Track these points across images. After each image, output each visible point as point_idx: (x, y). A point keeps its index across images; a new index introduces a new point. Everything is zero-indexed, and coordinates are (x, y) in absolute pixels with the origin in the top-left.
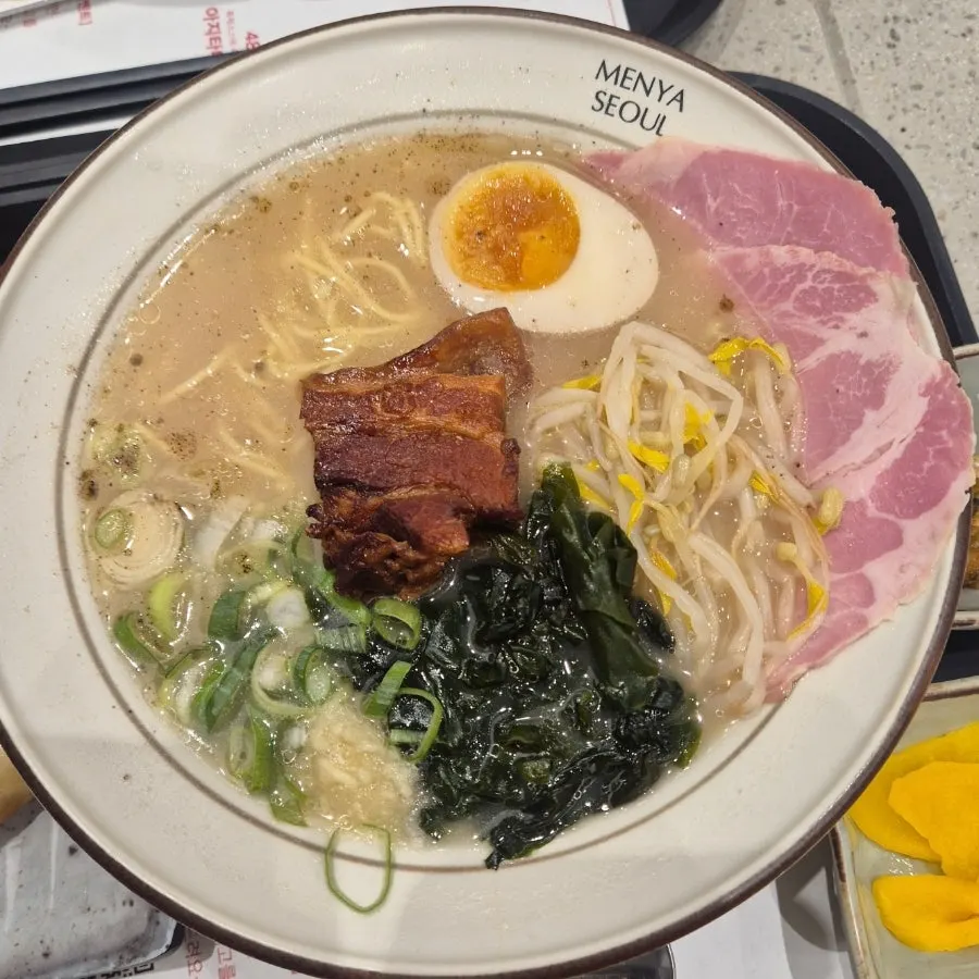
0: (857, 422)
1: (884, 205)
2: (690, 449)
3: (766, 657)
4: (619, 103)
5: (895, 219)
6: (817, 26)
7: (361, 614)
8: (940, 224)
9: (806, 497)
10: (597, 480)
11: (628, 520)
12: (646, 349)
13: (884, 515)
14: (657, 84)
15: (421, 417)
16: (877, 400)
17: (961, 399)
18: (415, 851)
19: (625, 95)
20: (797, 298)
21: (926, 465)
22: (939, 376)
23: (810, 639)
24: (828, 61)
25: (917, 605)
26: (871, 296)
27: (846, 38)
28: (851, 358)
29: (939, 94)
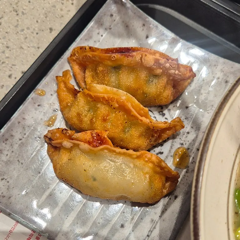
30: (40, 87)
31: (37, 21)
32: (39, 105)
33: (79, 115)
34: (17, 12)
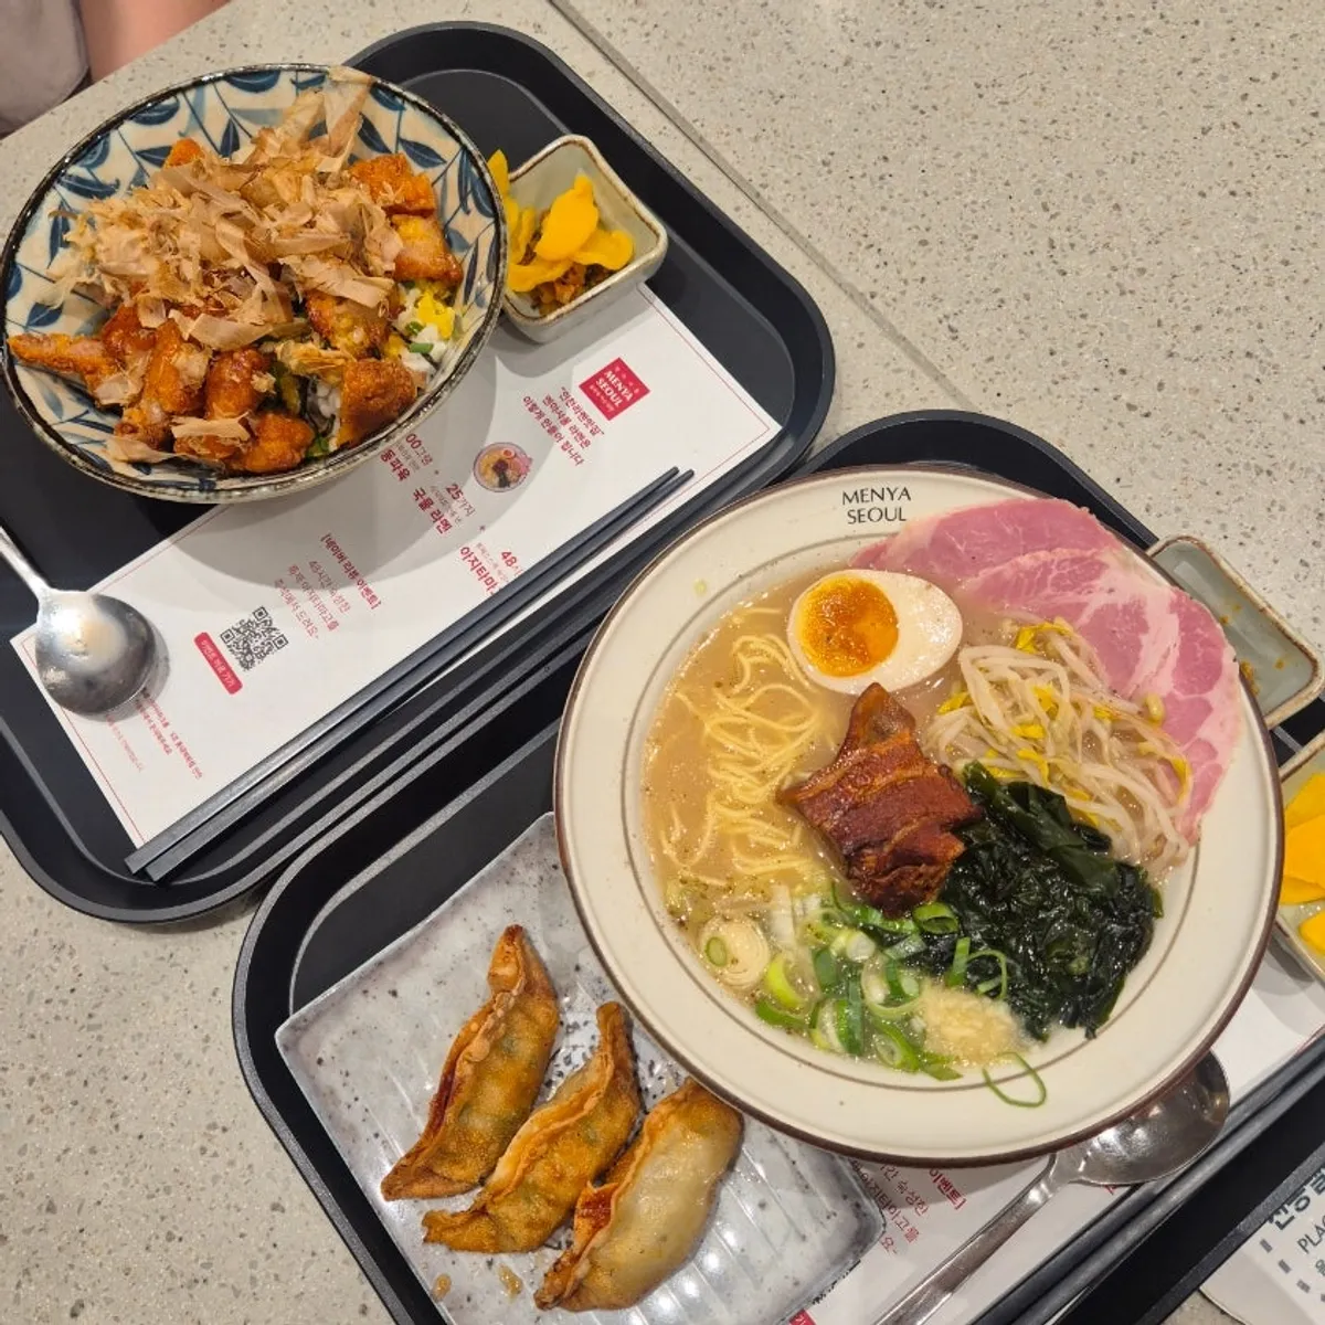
0: (1138, 646)
1: (1079, 506)
2: (1052, 714)
3: (1172, 818)
4: (864, 512)
5: (1091, 512)
6: (896, 351)
7: (909, 926)
8: (1090, 475)
9: (1134, 707)
10: (1001, 762)
11: (1039, 778)
12: (982, 663)
13: (1192, 696)
14: (886, 492)
15: (880, 781)
16: (1144, 627)
17: (1196, 605)
18: (1037, 1055)
19: (867, 507)
20: (1052, 585)
21: (1199, 655)
22: (1175, 597)
23: (1193, 794)
24: (918, 371)
25: (1244, 740)
26: (1103, 566)
27: (920, 347)
28: (1112, 607)
29: (1008, 357)
30: (429, 1285)
31: (242, 1236)
32: (469, 1299)
33: (530, 1225)
34: (196, 1281)
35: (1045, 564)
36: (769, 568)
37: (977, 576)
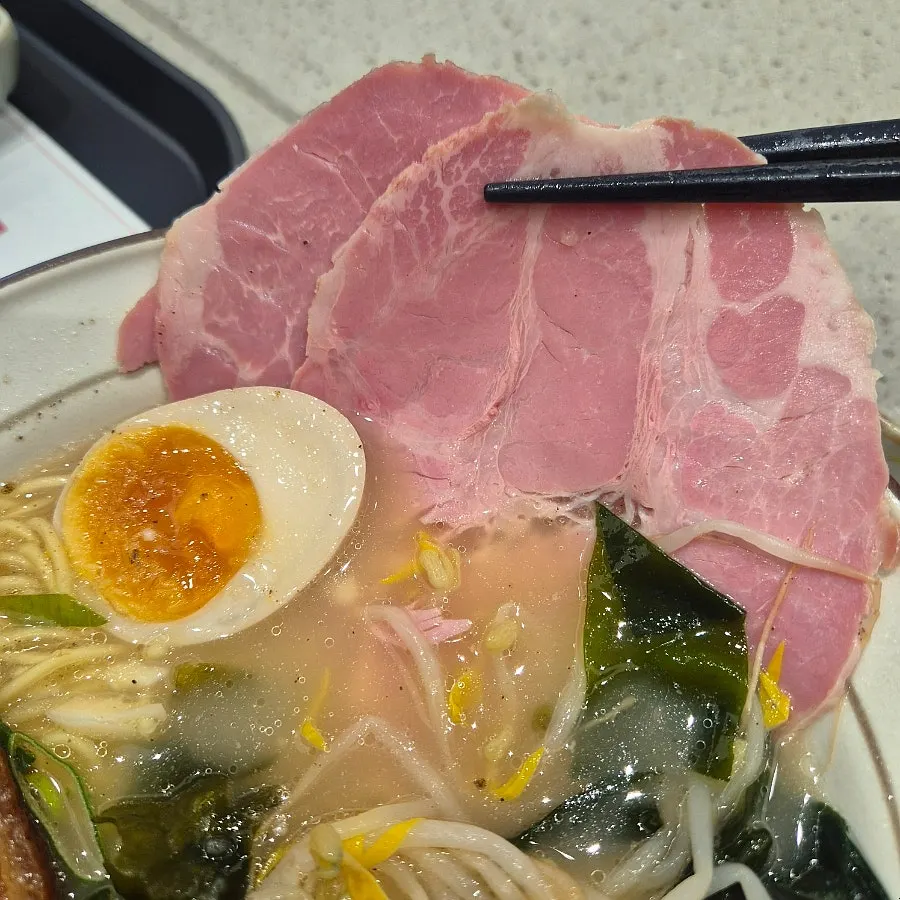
35: (423, 185)
36: (47, 412)
37: (331, 265)
